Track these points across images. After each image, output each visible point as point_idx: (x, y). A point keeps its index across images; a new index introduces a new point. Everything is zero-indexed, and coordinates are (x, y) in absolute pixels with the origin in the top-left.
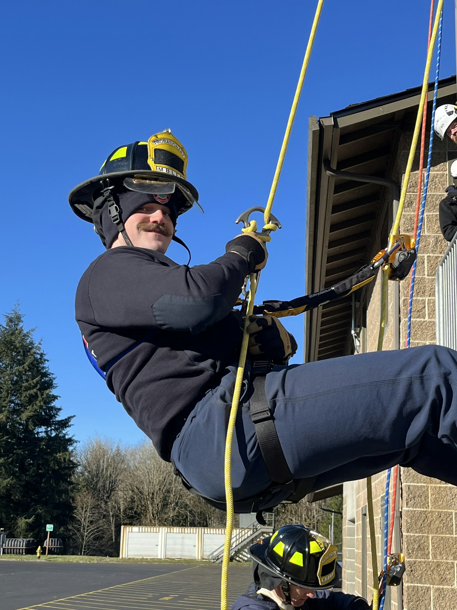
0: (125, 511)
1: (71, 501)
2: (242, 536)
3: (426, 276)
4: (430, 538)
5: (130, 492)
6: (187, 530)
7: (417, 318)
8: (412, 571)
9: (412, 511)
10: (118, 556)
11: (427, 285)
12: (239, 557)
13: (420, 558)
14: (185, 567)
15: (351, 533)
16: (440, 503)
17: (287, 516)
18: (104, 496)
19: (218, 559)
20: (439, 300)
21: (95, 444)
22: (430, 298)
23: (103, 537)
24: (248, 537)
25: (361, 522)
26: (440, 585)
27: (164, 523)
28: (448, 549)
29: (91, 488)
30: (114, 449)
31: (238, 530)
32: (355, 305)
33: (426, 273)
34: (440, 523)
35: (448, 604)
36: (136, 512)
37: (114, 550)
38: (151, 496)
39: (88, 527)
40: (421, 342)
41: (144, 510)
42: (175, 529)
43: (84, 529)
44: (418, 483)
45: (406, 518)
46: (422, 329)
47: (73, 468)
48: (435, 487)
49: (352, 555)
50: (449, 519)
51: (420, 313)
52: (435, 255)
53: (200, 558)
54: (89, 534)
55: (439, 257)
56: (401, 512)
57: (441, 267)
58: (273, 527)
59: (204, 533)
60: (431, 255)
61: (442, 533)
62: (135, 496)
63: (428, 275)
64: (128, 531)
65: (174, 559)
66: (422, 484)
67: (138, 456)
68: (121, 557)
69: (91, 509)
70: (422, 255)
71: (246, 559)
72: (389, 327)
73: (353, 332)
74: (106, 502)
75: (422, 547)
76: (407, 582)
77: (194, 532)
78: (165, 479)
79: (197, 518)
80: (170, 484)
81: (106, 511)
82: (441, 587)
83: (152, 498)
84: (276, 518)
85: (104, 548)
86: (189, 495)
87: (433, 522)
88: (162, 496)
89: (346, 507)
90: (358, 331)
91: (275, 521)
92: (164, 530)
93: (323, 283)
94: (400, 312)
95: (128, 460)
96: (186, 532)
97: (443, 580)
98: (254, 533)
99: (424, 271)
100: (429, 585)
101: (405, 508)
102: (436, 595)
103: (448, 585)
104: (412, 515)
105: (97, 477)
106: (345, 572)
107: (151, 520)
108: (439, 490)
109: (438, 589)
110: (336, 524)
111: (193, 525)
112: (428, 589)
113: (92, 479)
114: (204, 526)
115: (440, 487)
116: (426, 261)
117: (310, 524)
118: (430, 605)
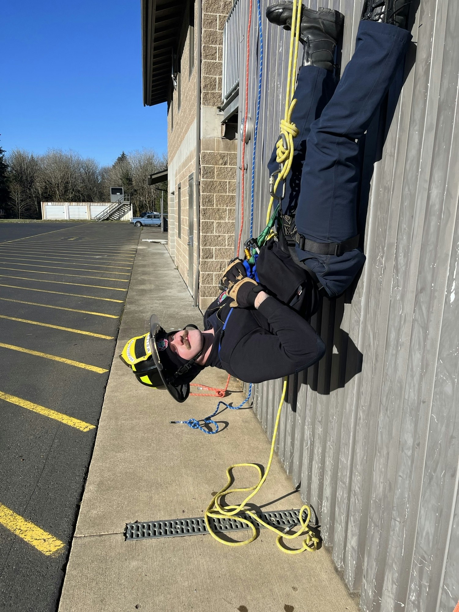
0: (42, 194)
1: (7, 188)
2: (113, 207)
3: (218, 30)
4: (215, 196)
5: (44, 183)
6: (81, 204)
7: (212, 59)
8: (205, 213)
9: (205, 181)
10: (42, 219)
11: (218, 37)
12: (112, 218)
13: (209, 207)
14: (82, 224)
15: (173, 200)
16: (221, 176)
17: (138, 196)
18: (27, 185)
19: (100, 219)
20: (225, 47)
21: (16, 153)
22: (220, 46)
23: (31, 209)
24: (116, 207)
25: (178, 192)
26: (219, 220)
27: (66, 200)
28: (224, 201)
29: (19, 180)
30: (30, 157)
31: (110, 204)
32: (174, 57)
33: (218, 28)
34: (220, 187)
35: (223, 230)
36: (49, 195)
37: (39, 216)
38: (57, 185)
39: (20, 203)
40: (213, 76)
41: (54, 194)
42: (73, 203)
43: (18, 204)
44: (209, 165)
45: (202, 185)
46: (214, 68)
47: (4, 168)
48: (218, 167)
49: (173, 212)
50: (225, 185)
51: (213, 57)
52: (224, 15)
53: (89, 219)
54: (22, 207)
55: (226, 16)
56: (199, 182)
57: (227, 23)
58: (130, 202)
59: (91, 205)
60: (221, 15)
61: (221, 193)
62: (47, 186)
63: (219, 30)
64: (45, 205)
65: (75, 220)
66: (211, 166)
67: (45, 161)
68: (43, 219)
69: (20, 193)
70: (216, 14)
71: (116, 219)
72: (195, 68)
73: (172, 76)
74: (30, 189)
75: (210, 201)
76: (202, 219)
77: (85, 205)
78: (64, 176)
79: (86, 198)
80: (68, 178)
81: (30, 194)
82: (219, 221)
83: (58, 187)
84: (131, 197)
85: (32, 215)
86: (80, 185)
87: (216, 187)
88: (63, 185)
89: (169, 186)
90: (176, 76)
91: (131, 199)
92: (67, 204)
93: (153, 38)
94: (201, 55)
95: (40, 164)
96: (80, 205)
97: (221, 218)
98: (119, 205)
99: (217, 26)
100: (213, 221)
101: (202, 179)
102: (217, 225)
103: (223, 220)
104: (206, 183)
105: (21, 174)
106: (169, 221)
107: (58, 199)
108: (221, 169)
109: (218, 222)
110: (165, 200)
111: (84, 201)
112: (213, 222)
113: (19, 175)
114: (90, 202)
115: (221, 167)
116: (218, 19)
117: (150, 200)
118: (213, 231)
